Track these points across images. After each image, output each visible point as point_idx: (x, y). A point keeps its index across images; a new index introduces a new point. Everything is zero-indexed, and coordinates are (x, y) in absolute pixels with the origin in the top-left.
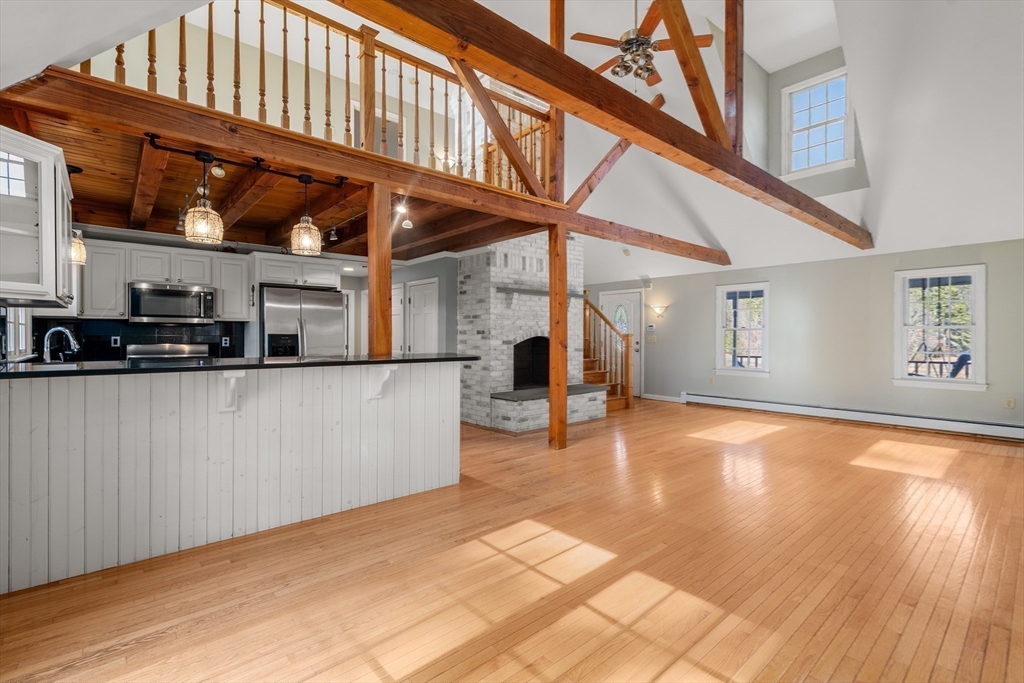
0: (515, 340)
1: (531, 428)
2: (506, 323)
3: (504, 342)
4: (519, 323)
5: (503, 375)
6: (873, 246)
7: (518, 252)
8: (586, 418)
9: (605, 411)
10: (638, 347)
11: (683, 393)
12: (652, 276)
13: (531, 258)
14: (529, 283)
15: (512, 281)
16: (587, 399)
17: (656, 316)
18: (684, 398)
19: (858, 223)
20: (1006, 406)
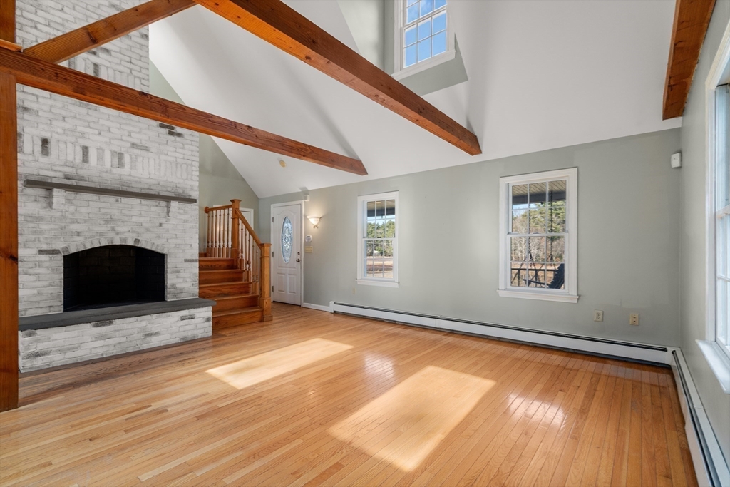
0: (66, 249)
1: (55, 364)
2: (44, 226)
3: (41, 252)
4: (75, 227)
5: (39, 294)
6: (479, 151)
7: (73, 139)
8: (177, 340)
9: (211, 329)
10: (299, 257)
11: (332, 303)
12: (310, 188)
13: (100, 151)
14: (96, 180)
15: (61, 175)
16: (178, 318)
17: (312, 227)
18: (332, 308)
19: (464, 126)
20: (595, 319)
